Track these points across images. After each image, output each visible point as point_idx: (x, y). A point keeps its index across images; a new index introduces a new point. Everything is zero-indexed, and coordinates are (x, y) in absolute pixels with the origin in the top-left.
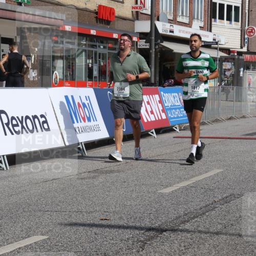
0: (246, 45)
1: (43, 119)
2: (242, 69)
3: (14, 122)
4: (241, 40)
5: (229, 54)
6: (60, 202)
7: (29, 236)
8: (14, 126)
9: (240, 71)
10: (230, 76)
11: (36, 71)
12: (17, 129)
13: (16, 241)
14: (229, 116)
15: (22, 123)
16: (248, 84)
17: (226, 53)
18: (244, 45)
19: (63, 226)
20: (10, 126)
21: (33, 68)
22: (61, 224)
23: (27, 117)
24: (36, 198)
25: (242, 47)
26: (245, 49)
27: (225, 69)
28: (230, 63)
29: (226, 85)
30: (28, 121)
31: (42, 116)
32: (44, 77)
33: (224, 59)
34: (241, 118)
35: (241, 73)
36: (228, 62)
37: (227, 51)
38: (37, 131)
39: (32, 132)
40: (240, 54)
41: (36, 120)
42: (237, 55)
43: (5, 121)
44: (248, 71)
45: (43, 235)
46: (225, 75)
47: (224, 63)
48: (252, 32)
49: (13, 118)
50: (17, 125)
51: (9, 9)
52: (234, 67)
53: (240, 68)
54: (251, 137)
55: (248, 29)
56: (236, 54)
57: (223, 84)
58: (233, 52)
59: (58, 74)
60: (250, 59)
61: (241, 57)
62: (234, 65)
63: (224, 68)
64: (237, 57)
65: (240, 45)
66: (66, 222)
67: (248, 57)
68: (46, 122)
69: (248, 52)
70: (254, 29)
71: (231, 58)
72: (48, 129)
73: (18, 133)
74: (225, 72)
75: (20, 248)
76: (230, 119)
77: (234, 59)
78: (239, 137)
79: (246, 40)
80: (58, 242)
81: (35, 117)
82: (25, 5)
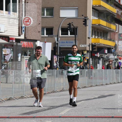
0: (23, 33)
2: (20, 54)
4: (19, 28)
5: (8, 41)
9: (18, 57)
10: (9, 61)
14: (8, 98)
16: (25, 68)
17: (6, 40)
18: (22, 33)
25: (19, 35)
26: (22, 37)
27: (5, 55)
28: (9, 49)
29: (6, 69)
33: (3, 45)
34: (19, 98)
35: (19, 58)
36: (8, 48)
37: (7, 38)
40: (18, 41)
42: (16, 42)
44: (25, 56)
46: (5, 59)
47: (3, 49)
48: (28, 21)
52: (12, 52)
53: (19, 53)
54: (28, 116)
55: (25, 19)
56: (14, 41)
57: (3, 68)
58: (12, 39)
60: (27, 46)
61: (19, 44)
62: (13, 51)
63: (4, 53)
64: (15, 44)
65: (18, 33)
67: (25, 44)
69: (26, 40)
70: (30, 19)
71: (10, 45)
74: (5, 57)
76: (9, 99)
77: (13, 45)
78: (17, 116)
79: (23, 29)
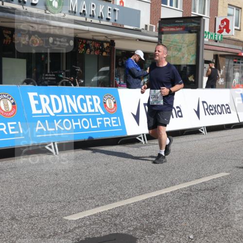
1: (227, 107)
3: (211, 108)
6: (236, 154)
7: (219, 173)
8: (210, 110)
11: (223, 79)
12: (212, 112)
13: (211, 175)
15: (215, 108)
19: (238, 169)
20: (209, 110)
21: (222, 78)
22: (237, 167)
23: (218, 105)
24: (223, 151)
30: (219, 107)
31: (227, 105)
32: (228, 82)
38: (224, 113)
39: (221, 113)
41: (223, 107)
43: (206, 107)
45: (227, 172)
49: (210, 106)
50: (212, 110)
51: (210, 44)
59: (236, 81)
66: (240, 166)
68: (229, 108)
72: (230, 113)
73: (213, 114)
75: (214, 179)
80: (236, 177)
81: (223, 105)
82: (220, 42)
